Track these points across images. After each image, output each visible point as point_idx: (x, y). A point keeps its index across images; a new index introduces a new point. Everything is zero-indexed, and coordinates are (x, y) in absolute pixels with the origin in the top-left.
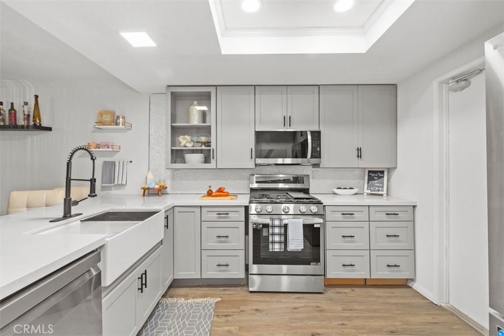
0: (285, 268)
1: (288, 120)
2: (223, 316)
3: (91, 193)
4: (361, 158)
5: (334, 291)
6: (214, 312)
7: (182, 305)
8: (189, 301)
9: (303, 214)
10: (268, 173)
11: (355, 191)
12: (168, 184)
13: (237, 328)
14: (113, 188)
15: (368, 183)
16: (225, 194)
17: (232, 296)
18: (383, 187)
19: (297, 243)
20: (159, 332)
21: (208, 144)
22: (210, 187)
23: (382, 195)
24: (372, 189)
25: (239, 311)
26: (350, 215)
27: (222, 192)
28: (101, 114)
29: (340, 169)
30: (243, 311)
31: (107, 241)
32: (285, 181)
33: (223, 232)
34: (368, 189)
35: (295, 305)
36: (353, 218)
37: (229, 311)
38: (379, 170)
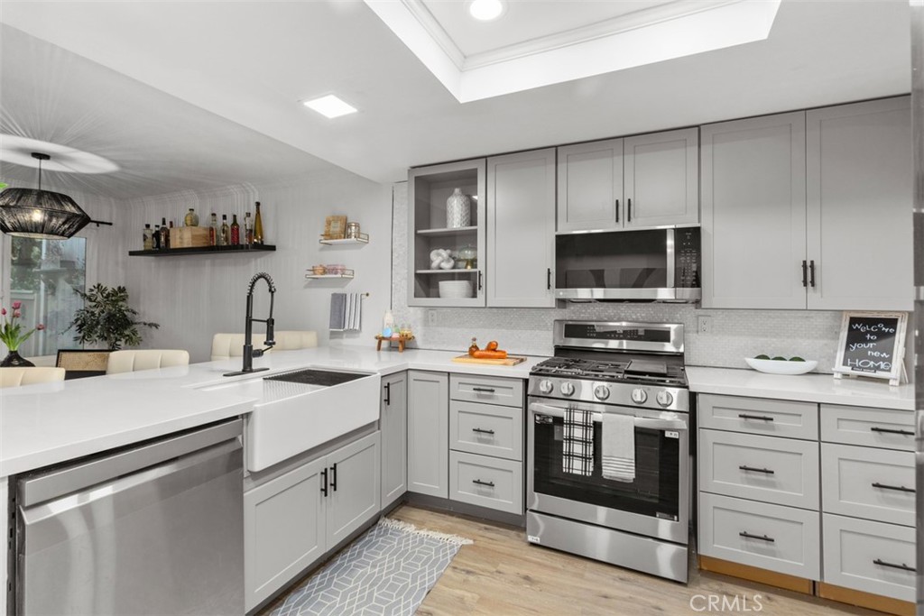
0: (602, 513)
1: (624, 208)
2: (464, 570)
3: (267, 339)
4: (813, 285)
5: (717, 587)
6: (452, 560)
7: (408, 536)
8: (422, 532)
9: (639, 406)
10: (595, 318)
11: (809, 365)
12: (418, 333)
13: (477, 597)
14: (345, 335)
15: (848, 347)
16: (497, 354)
17: (495, 542)
18: (890, 360)
19: (620, 464)
20: (358, 567)
21: (473, 262)
22: (474, 340)
23: (886, 381)
24: (858, 363)
25: (495, 570)
26: (763, 421)
27: (494, 350)
28: (329, 223)
29: (771, 313)
30: (500, 573)
31: (255, 408)
32: (629, 335)
33: (485, 424)
34: (845, 364)
35: (607, 591)
36: (773, 428)
37: (477, 565)
38: (883, 316)
